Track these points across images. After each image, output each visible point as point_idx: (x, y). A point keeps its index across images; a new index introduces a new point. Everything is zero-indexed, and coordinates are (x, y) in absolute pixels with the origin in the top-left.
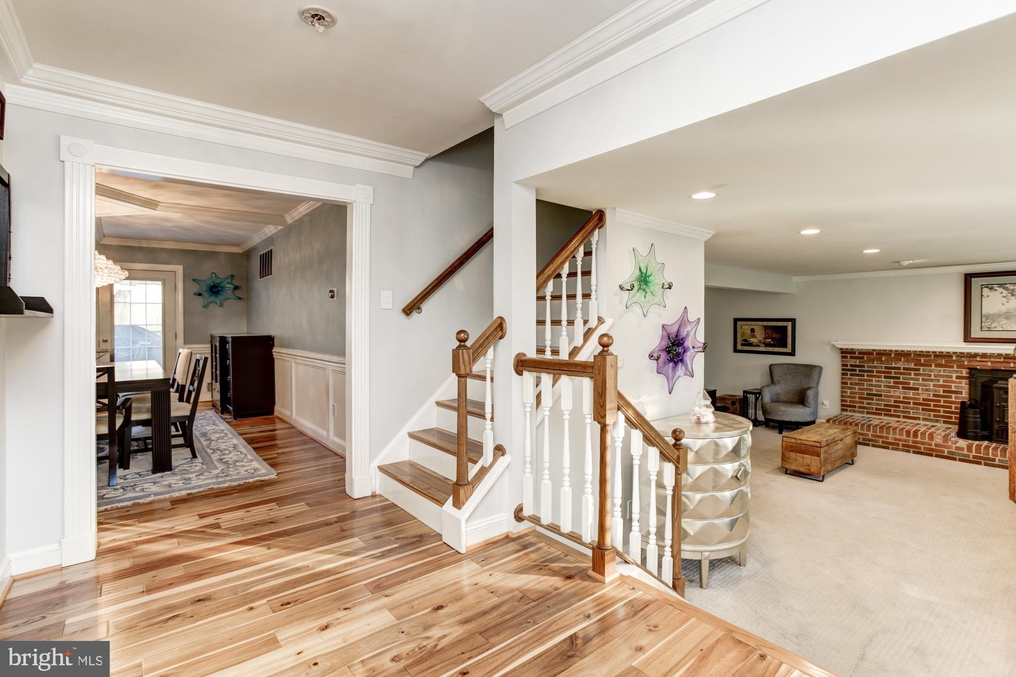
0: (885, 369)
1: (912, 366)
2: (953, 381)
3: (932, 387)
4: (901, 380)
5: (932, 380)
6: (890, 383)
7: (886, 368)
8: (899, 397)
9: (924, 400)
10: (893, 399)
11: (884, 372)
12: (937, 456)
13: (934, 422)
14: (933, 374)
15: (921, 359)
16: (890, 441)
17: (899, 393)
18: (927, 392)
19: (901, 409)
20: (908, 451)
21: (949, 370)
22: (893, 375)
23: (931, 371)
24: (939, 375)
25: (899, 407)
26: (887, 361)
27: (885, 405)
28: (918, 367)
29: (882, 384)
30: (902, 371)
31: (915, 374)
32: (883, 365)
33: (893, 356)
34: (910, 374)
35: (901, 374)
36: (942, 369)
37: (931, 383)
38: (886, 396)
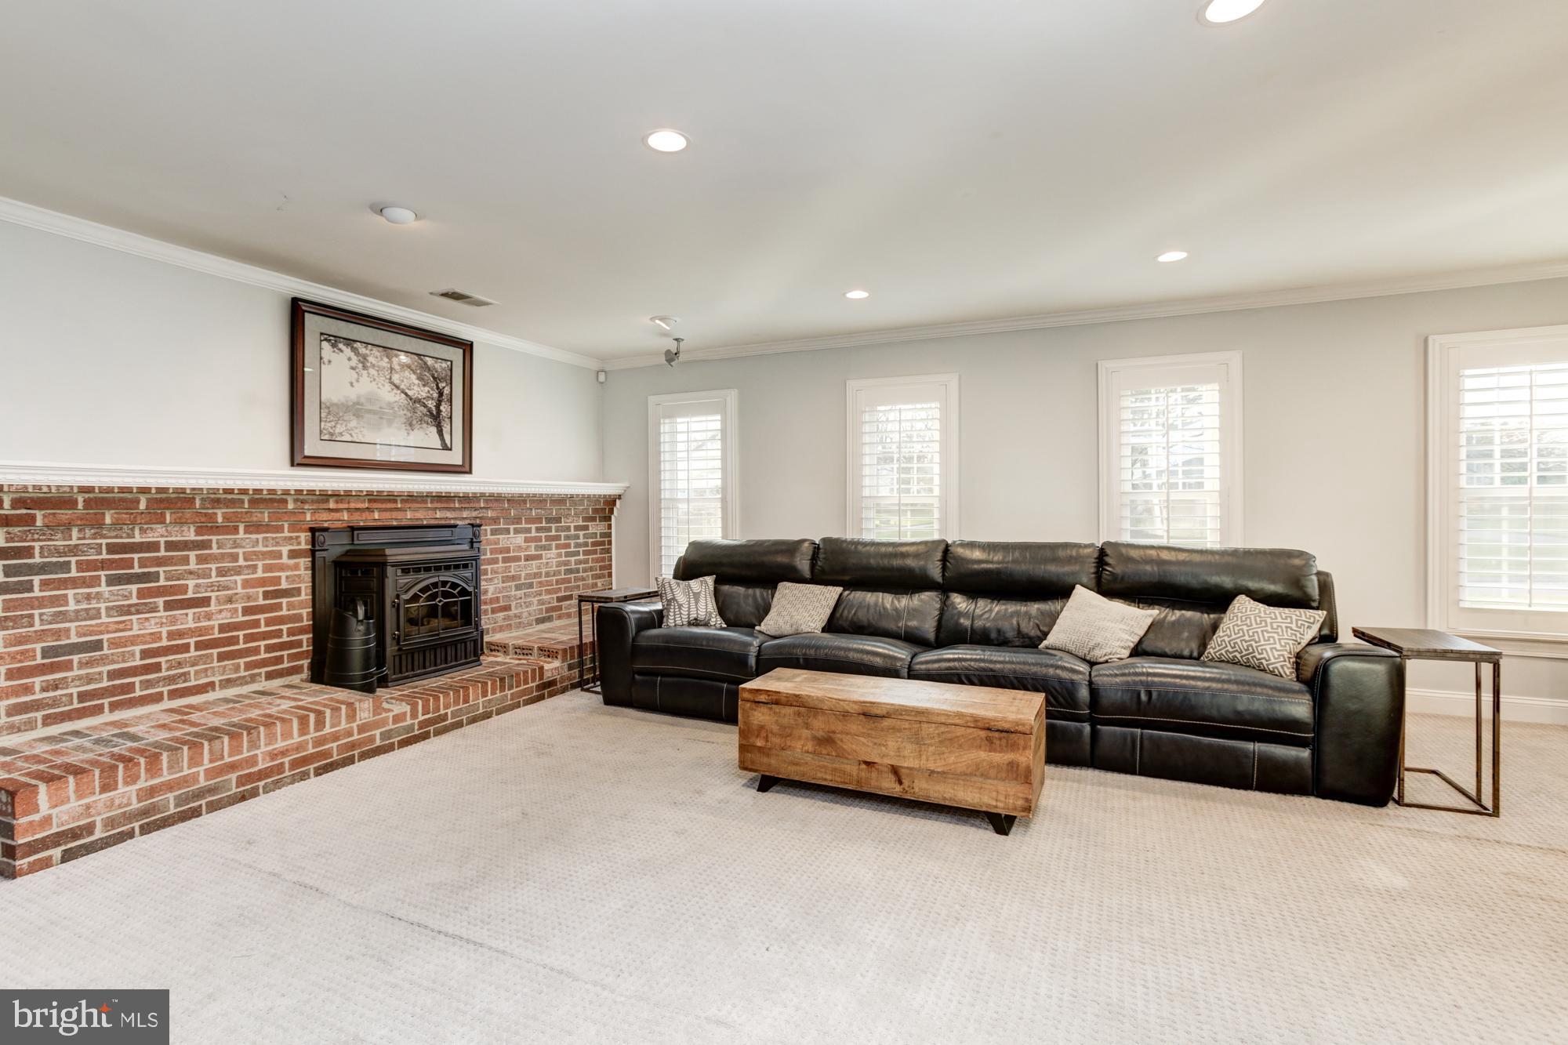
0: (109, 552)
1: (190, 535)
2: (283, 564)
3: (240, 590)
4: (162, 582)
5: (238, 571)
6: (126, 597)
7: (112, 548)
8: (156, 637)
9: (223, 628)
10: (137, 649)
11: (103, 565)
12: (364, 756)
13: (247, 683)
14: (240, 551)
15: (216, 514)
16: (261, 766)
17: (156, 624)
18: (229, 606)
19: (164, 673)
20: (304, 776)
21: (273, 539)
22: (137, 570)
23: (236, 545)
24: (255, 553)
25: (157, 667)
26: (117, 524)
27: (112, 675)
28: (206, 537)
29: (103, 606)
30: (162, 553)
31: (201, 560)
32: (104, 541)
33: (142, 506)
34: (185, 560)
35: (160, 562)
36: (260, 536)
37: (239, 578)
38: (114, 644)
